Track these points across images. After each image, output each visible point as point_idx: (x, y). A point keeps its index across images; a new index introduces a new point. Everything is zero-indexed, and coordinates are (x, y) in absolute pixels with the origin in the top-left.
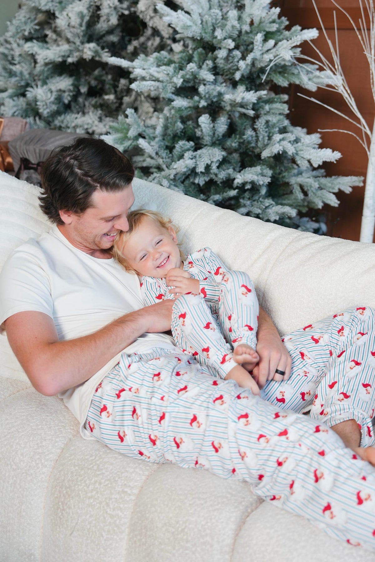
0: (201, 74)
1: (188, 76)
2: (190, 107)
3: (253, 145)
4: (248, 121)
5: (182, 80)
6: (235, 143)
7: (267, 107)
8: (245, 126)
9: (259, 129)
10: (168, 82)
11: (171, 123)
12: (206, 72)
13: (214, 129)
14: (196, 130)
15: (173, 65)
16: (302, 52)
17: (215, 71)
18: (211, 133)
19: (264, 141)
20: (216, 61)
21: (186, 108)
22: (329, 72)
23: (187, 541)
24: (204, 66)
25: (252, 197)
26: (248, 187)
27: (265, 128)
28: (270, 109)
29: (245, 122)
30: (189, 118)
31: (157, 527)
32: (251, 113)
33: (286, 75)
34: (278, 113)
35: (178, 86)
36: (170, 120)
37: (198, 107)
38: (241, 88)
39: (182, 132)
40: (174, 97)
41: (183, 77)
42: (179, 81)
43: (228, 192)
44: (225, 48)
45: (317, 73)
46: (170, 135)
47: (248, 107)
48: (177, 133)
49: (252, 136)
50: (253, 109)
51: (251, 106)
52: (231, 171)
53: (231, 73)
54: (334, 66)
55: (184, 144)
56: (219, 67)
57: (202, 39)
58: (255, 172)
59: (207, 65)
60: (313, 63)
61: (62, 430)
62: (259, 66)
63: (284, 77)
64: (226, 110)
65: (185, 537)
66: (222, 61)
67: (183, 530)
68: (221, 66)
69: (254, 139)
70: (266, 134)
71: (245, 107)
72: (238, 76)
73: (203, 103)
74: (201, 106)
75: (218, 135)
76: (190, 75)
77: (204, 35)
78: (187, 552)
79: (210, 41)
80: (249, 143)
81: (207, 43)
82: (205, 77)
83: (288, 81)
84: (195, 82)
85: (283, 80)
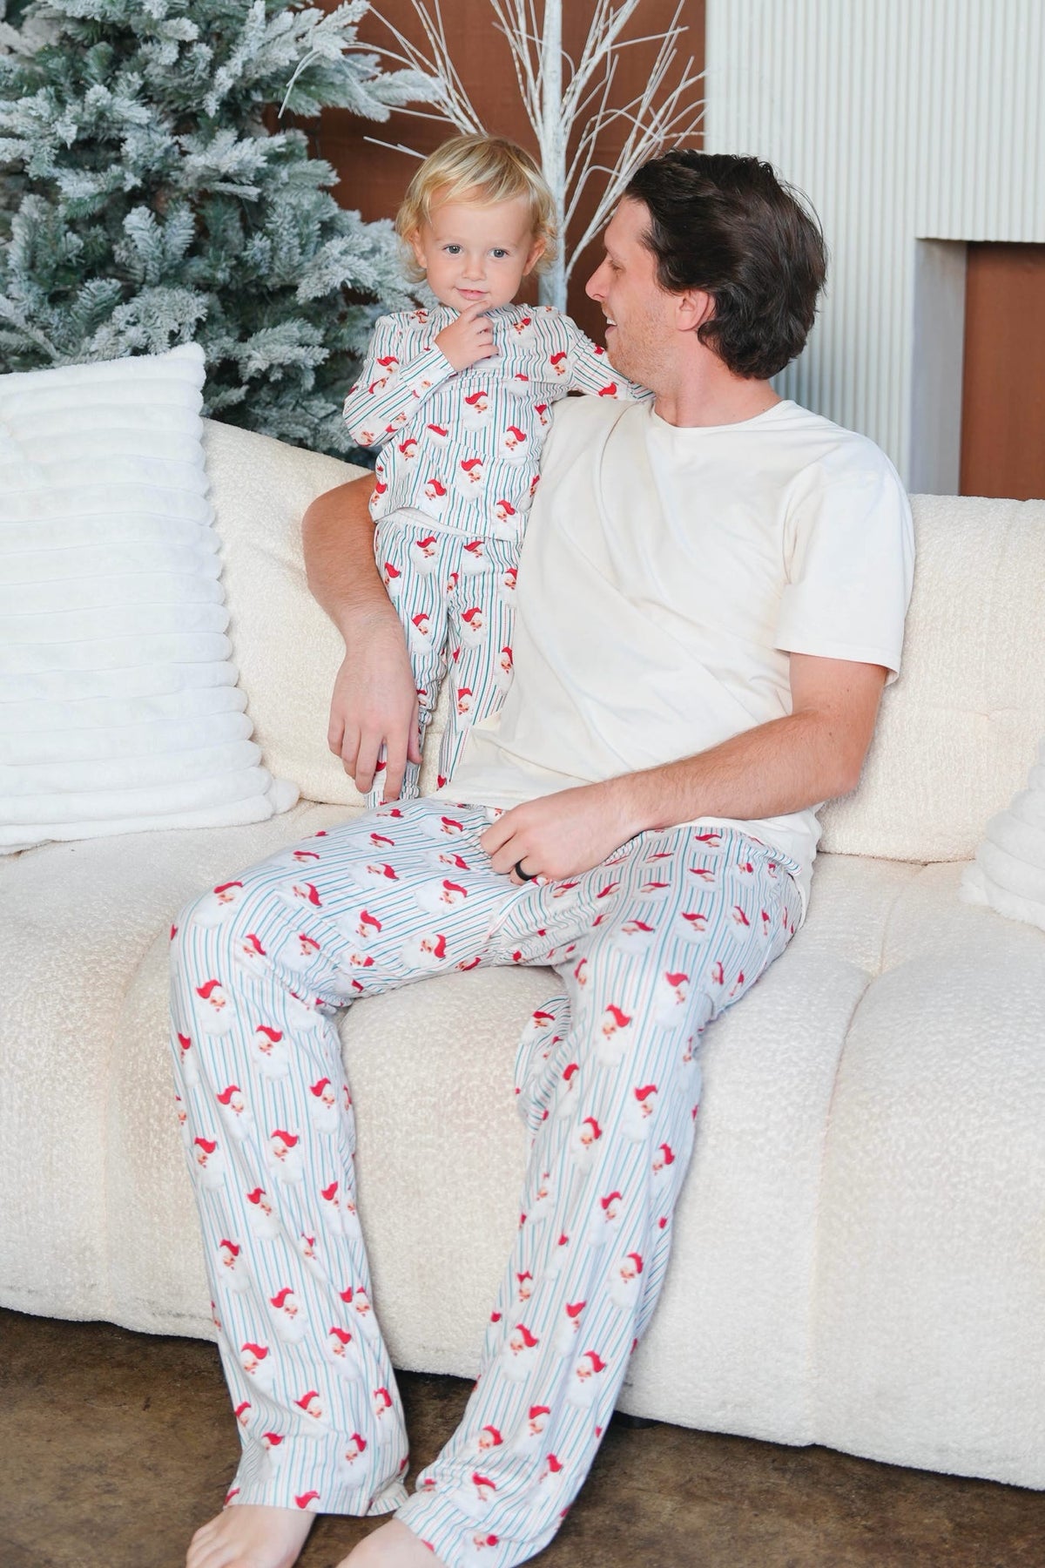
0: (116, 108)
1: (86, 117)
2: (100, 194)
3: (264, 271)
4: (231, 210)
5: (74, 128)
6: (224, 270)
7: (283, 173)
8: (224, 223)
9: (281, 230)
10: (38, 135)
11: (44, 237)
12: (128, 103)
13: (162, 241)
14: (115, 247)
15: (42, 92)
16: (361, 37)
17: (146, 95)
18: (157, 253)
19: (291, 260)
20: (145, 72)
21: (93, 197)
22: (416, 73)
23: (468, 1113)
24: (122, 86)
25: (277, 398)
26: (277, 375)
27: (294, 227)
28: (290, 176)
29: (225, 213)
30: (98, 219)
31: (394, 1104)
32: (253, 192)
33: (313, 88)
34: (310, 184)
35: (69, 142)
36: (42, 229)
37: (120, 189)
38: (227, 137)
39: (78, 256)
40: (56, 172)
41: (76, 120)
42: (69, 134)
43: (223, 394)
44: (169, 39)
45: (387, 78)
46: (46, 266)
47: (244, 180)
48: (69, 260)
49: (263, 251)
50: (256, 183)
51: (252, 176)
52: (228, 342)
53: (181, 96)
54: (434, 63)
55: (100, 288)
56: (152, 84)
57: (104, 17)
58: (285, 337)
59: (129, 83)
60: (366, 52)
61: (97, 969)
62: (257, 76)
63: (309, 94)
64: (180, 189)
65: (461, 1107)
66: (160, 70)
67: (456, 1095)
68: (158, 81)
69: (267, 255)
70: (296, 242)
71: (235, 179)
72: (212, 105)
73: (132, 181)
74: (127, 188)
75: (173, 254)
76: (91, 115)
77: (108, 8)
78: (470, 1134)
79: (123, 22)
80: (257, 266)
81: (113, 25)
82: (127, 115)
83: (320, 103)
84: (97, 127)
85: (307, 102)
